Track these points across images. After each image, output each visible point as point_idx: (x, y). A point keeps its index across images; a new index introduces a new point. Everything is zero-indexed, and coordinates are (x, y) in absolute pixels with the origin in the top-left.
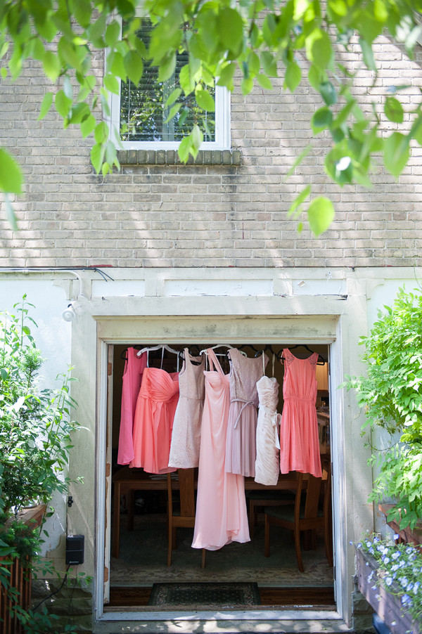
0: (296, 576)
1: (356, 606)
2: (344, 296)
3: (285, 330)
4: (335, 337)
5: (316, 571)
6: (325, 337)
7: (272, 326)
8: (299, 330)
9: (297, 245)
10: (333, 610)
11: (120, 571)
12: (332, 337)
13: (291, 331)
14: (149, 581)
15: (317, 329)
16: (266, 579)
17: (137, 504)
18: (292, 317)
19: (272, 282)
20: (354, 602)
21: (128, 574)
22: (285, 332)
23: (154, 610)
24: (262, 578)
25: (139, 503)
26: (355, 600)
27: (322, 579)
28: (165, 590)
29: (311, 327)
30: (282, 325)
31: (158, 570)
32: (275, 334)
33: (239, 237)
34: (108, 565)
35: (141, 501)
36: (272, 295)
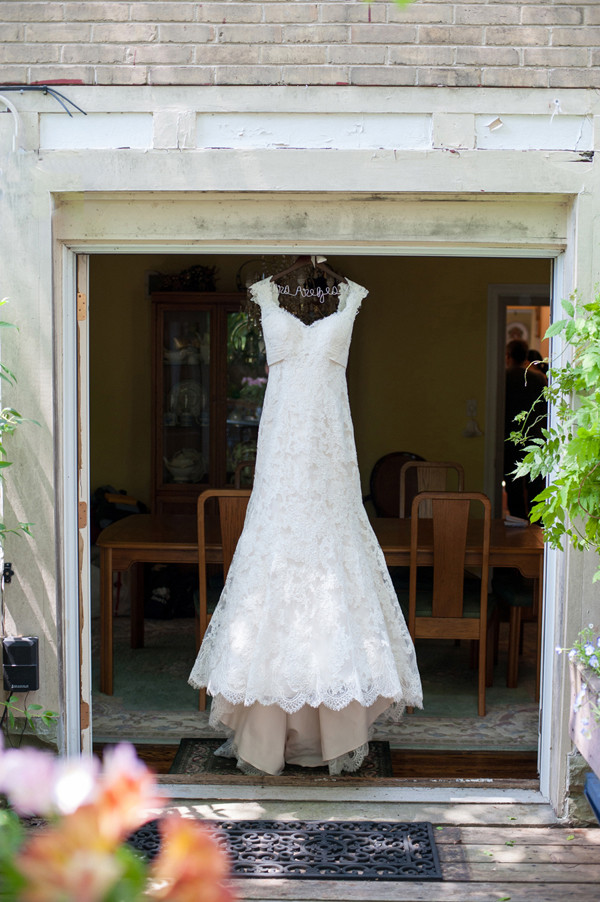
0: (469, 732)
1: (573, 778)
2: (586, 154)
3: (456, 226)
4: (564, 242)
5: (510, 723)
6: (543, 241)
7: (429, 215)
8: (487, 227)
9: (488, 38)
10: (532, 789)
11: (116, 716)
12: (558, 242)
13: (470, 228)
14: (173, 734)
15: (525, 224)
16: (408, 737)
17: (154, 598)
18: (473, 197)
19: (431, 121)
20: (571, 771)
21: (131, 723)
22: (457, 230)
23: (180, 782)
24: (400, 734)
25: (159, 596)
26: (573, 767)
27: (521, 737)
28: (203, 749)
29: (515, 220)
30: (450, 214)
31: (193, 717)
32: (434, 233)
33: (359, 17)
34: (87, 698)
35: (163, 591)
36: (429, 147)
